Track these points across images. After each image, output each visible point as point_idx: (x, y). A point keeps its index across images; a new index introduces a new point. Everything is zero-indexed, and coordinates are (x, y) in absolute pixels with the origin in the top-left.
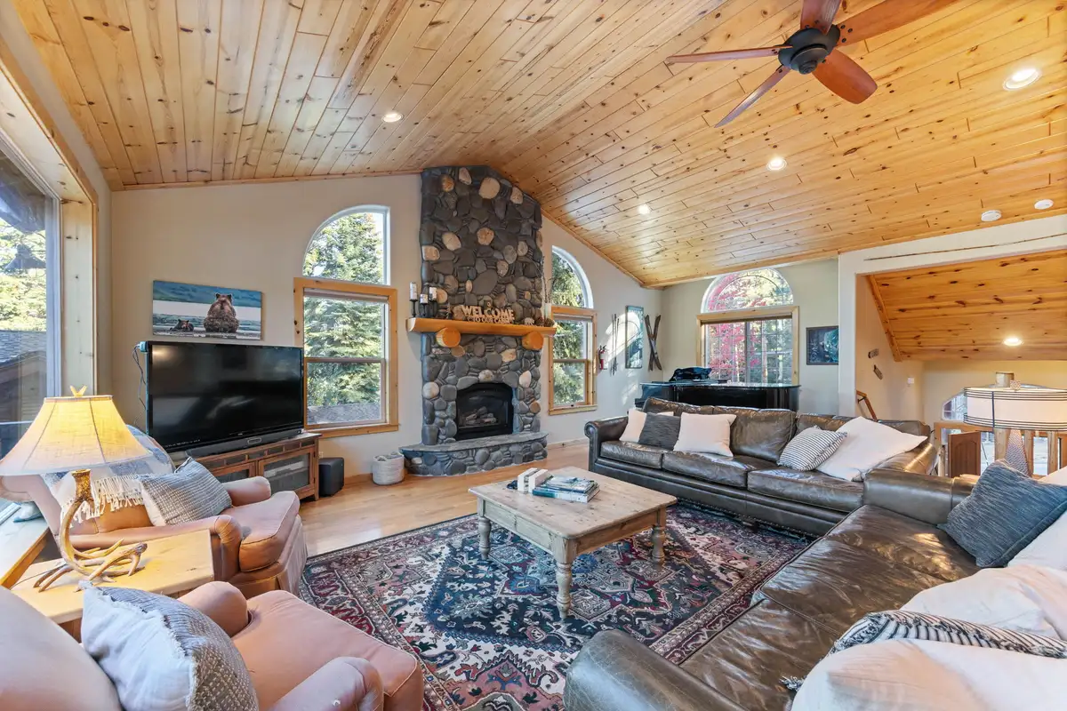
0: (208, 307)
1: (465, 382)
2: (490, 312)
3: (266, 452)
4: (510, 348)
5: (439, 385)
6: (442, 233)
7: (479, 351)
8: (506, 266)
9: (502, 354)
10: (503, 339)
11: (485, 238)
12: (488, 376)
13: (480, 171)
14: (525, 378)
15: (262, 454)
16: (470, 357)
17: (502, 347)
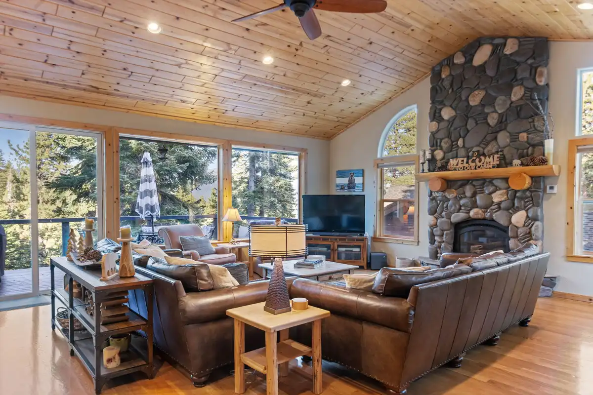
0: (348, 179)
1: (457, 217)
2: (473, 161)
3: (338, 240)
4: (500, 189)
5: (437, 219)
6: (441, 110)
7: (468, 193)
8: (495, 116)
9: (493, 195)
10: (494, 182)
11: (475, 99)
12: (477, 213)
13: (471, 47)
14: (519, 218)
15: (336, 239)
16: (461, 198)
17: (492, 189)
